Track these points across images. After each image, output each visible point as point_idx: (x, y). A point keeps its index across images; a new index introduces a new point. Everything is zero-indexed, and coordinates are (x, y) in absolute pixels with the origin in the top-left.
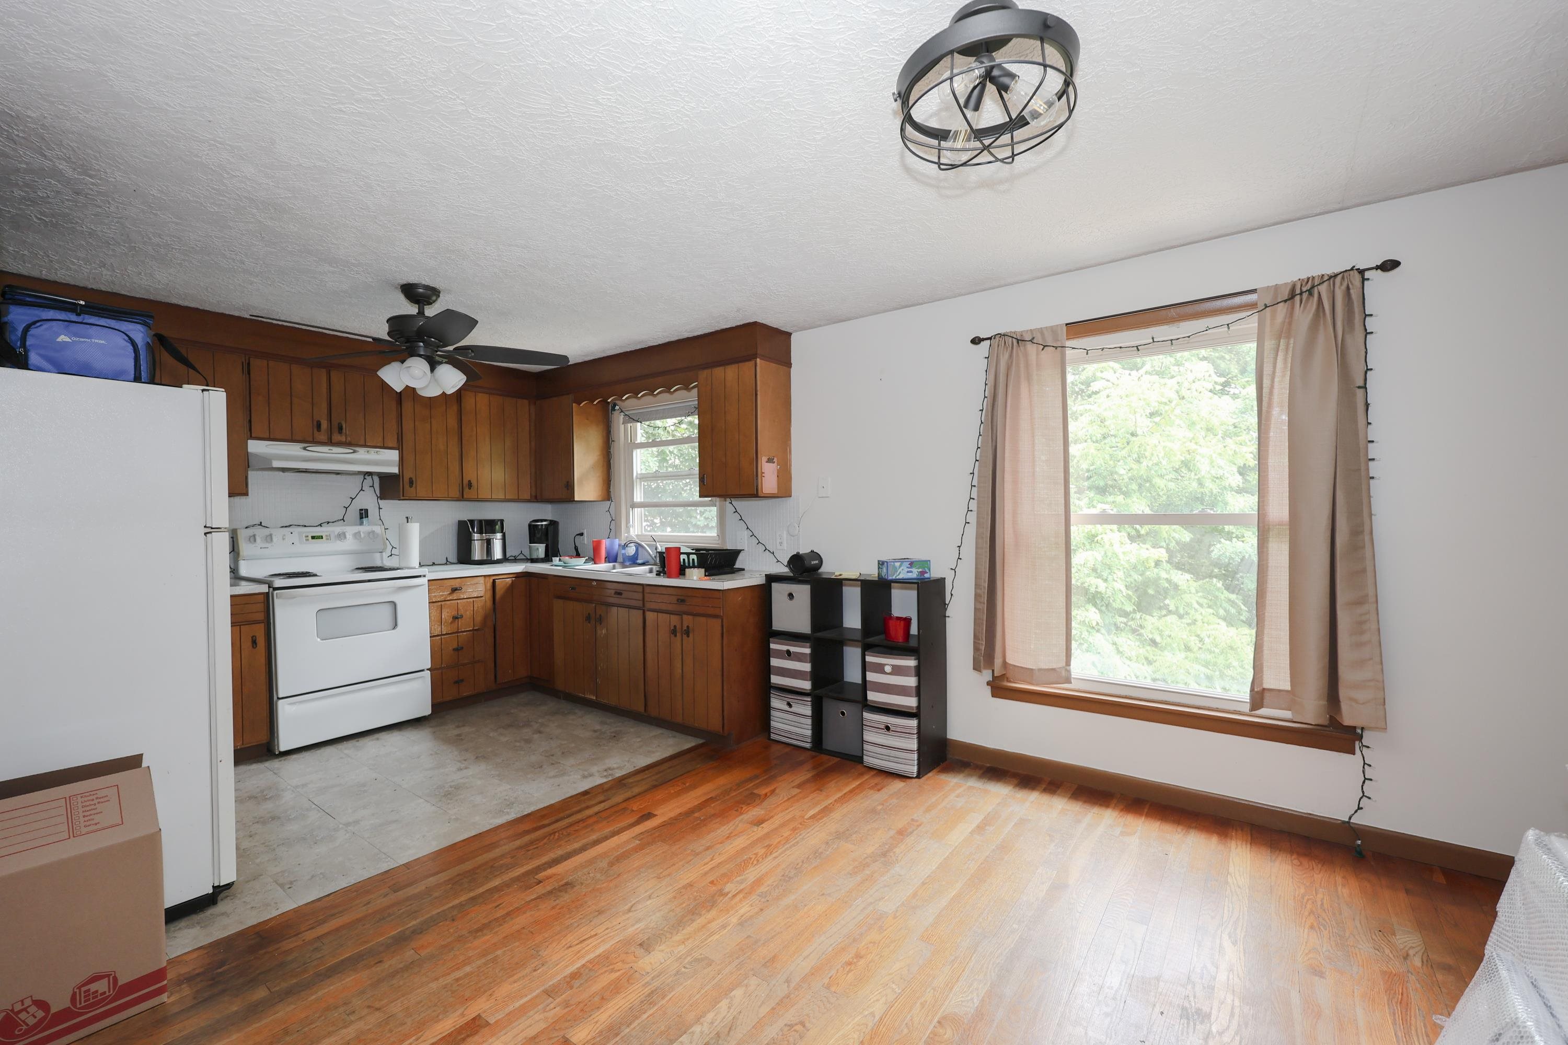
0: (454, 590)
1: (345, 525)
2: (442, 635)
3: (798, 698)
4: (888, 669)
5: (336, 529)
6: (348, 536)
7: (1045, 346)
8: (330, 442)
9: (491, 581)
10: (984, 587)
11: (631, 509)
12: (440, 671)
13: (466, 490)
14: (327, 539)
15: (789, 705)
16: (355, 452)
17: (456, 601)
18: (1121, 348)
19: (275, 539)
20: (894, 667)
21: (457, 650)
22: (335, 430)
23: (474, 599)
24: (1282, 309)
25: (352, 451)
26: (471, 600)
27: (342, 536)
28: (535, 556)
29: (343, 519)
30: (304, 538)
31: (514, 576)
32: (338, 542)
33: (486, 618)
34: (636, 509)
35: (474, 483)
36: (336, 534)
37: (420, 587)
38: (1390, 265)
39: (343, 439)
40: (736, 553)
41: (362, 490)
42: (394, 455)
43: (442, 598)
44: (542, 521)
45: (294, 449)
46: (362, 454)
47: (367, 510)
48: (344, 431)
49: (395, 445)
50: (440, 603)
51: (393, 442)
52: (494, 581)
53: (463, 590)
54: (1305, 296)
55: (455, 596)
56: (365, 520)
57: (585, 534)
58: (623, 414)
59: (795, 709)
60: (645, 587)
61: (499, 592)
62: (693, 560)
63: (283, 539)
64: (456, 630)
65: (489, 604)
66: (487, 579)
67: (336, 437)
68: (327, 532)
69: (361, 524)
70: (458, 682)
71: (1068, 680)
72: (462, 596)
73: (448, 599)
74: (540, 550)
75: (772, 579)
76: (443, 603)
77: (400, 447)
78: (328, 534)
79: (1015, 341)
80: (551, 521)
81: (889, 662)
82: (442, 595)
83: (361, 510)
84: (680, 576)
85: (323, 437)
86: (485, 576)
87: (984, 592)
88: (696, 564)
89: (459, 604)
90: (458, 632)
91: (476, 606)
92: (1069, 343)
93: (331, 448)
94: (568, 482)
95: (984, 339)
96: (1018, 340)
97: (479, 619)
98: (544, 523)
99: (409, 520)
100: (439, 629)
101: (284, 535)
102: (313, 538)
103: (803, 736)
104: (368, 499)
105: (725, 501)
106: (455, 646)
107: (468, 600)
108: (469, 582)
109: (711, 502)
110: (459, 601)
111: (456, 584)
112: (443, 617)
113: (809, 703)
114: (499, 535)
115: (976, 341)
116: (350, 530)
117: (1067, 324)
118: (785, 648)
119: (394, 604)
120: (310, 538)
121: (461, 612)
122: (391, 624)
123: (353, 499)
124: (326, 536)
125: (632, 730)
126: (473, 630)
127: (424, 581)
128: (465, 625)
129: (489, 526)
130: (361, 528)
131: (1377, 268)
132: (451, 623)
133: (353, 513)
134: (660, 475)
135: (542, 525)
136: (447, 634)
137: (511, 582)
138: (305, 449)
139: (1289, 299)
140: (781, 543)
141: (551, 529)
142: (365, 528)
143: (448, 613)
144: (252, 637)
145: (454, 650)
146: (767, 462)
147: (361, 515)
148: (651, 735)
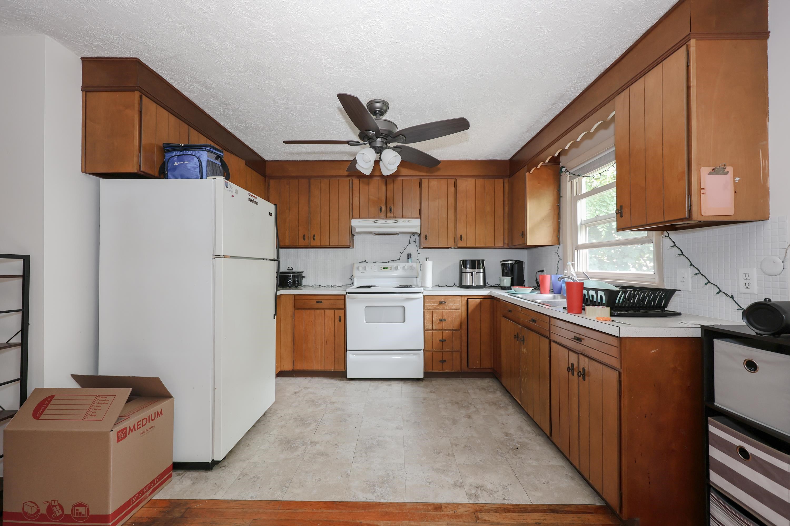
0: (441, 303)
1: (401, 262)
2: (432, 330)
5: (395, 264)
6: (399, 268)
8: (386, 218)
9: (466, 299)
11: (576, 251)
12: (431, 352)
13: (459, 240)
14: (390, 269)
16: (397, 222)
17: (442, 310)
19: (367, 268)
21: (442, 341)
22: (388, 211)
23: (454, 310)
25: (396, 221)
26: (452, 310)
27: (396, 268)
28: (502, 285)
29: (399, 259)
30: (380, 268)
31: (483, 297)
32: (395, 271)
33: (461, 325)
34: (581, 251)
35: (464, 237)
36: (395, 266)
37: (420, 299)
39: (392, 215)
40: (669, 294)
41: (409, 243)
42: (417, 222)
43: (433, 307)
44: (508, 260)
45: (369, 222)
46: (401, 222)
47: (411, 254)
48: (392, 211)
49: (418, 216)
50: (431, 310)
51: (416, 214)
52: (467, 299)
53: (446, 304)
55: (441, 307)
56: (410, 259)
57: (545, 271)
58: (568, 173)
60: (551, 318)
61: (471, 308)
62: (601, 297)
63: (371, 269)
64: (442, 329)
65: (464, 314)
66: (463, 298)
67: (389, 215)
68: (390, 265)
69: (408, 262)
70: (443, 362)
72: (446, 308)
73: (437, 308)
74: (507, 281)
76: (433, 310)
77: (420, 216)
78: (391, 266)
80: (516, 261)
82: (433, 306)
83: (408, 254)
85: (382, 215)
86: (461, 296)
88: (604, 302)
89: (444, 312)
90: (442, 330)
91: (454, 314)
93: (386, 220)
94: (523, 232)
97: (457, 323)
98: (510, 262)
99: (427, 259)
100: (431, 326)
101: (372, 267)
102: (384, 268)
104: (412, 249)
105: (662, 234)
106: (441, 338)
107: (450, 310)
108: (451, 299)
109: (648, 239)
110: (443, 310)
111: (442, 299)
112: (433, 319)
114: (482, 270)
116: (401, 265)
118: (736, 442)
119: (404, 307)
120: (383, 268)
121: (445, 317)
122: (402, 320)
123: (405, 248)
124: (390, 268)
125: (538, 448)
126: (453, 330)
127: (421, 295)
128: (448, 325)
129: (475, 264)
130: (407, 264)
132: (439, 323)
133: (405, 256)
134: (599, 218)
135: (509, 263)
136: (435, 330)
137: (479, 301)
138: (374, 222)
140: (747, 285)
141: (516, 266)
142: (409, 263)
143: (436, 317)
144: (339, 316)
145: (440, 341)
146: (710, 174)
147: (408, 256)
148: (551, 463)
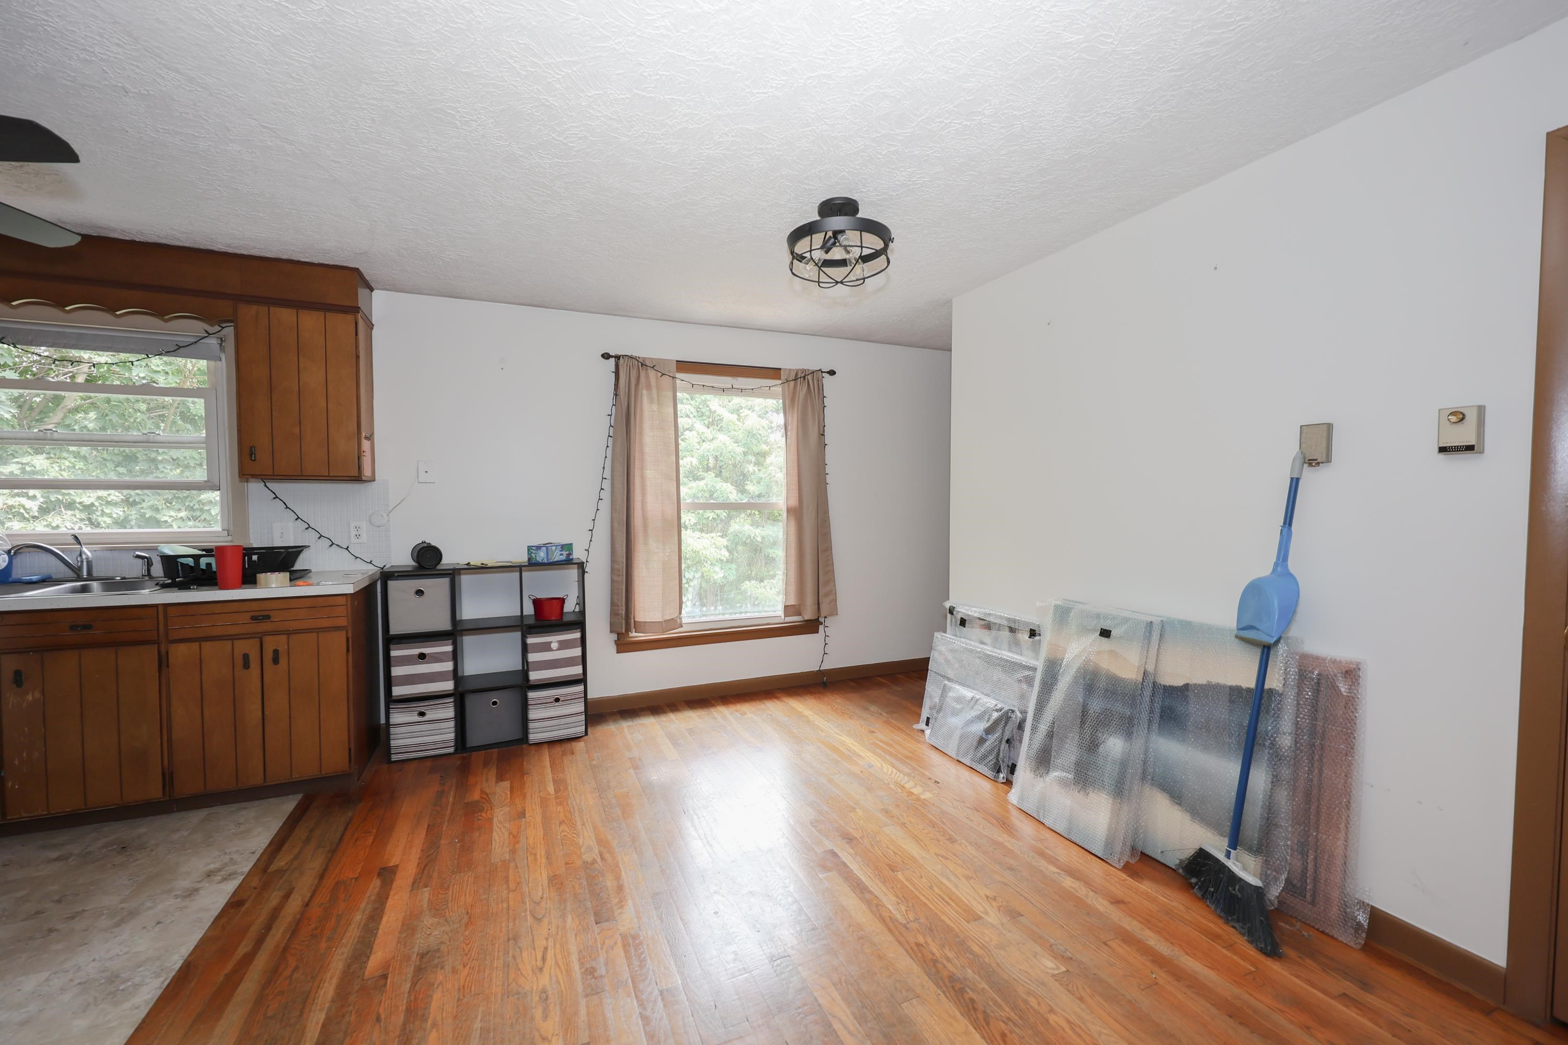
3: (437, 702)
4: (554, 646)
7: (663, 374)
10: (623, 562)
15: (422, 714)
18: (704, 386)
20: (560, 642)
24: (792, 383)
38: (832, 373)
54: (802, 379)
59: (429, 716)
60: (170, 607)
71: (681, 626)
75: (387, 576)
79: (640, 364)
81: (554, 639)
84: (243, 586)
87: (623, 567)
92: (678, 375)
95: (612, 357)
96: (642, 365)
103: (444, 742)
109: (210, 484)
113: (452, 704)
115: (606, 356)
117: (677, 361)
118: (416, 651)
131: (828, 372)
139: (794, 380)
140: (358, 536)
146: (365, 439)
